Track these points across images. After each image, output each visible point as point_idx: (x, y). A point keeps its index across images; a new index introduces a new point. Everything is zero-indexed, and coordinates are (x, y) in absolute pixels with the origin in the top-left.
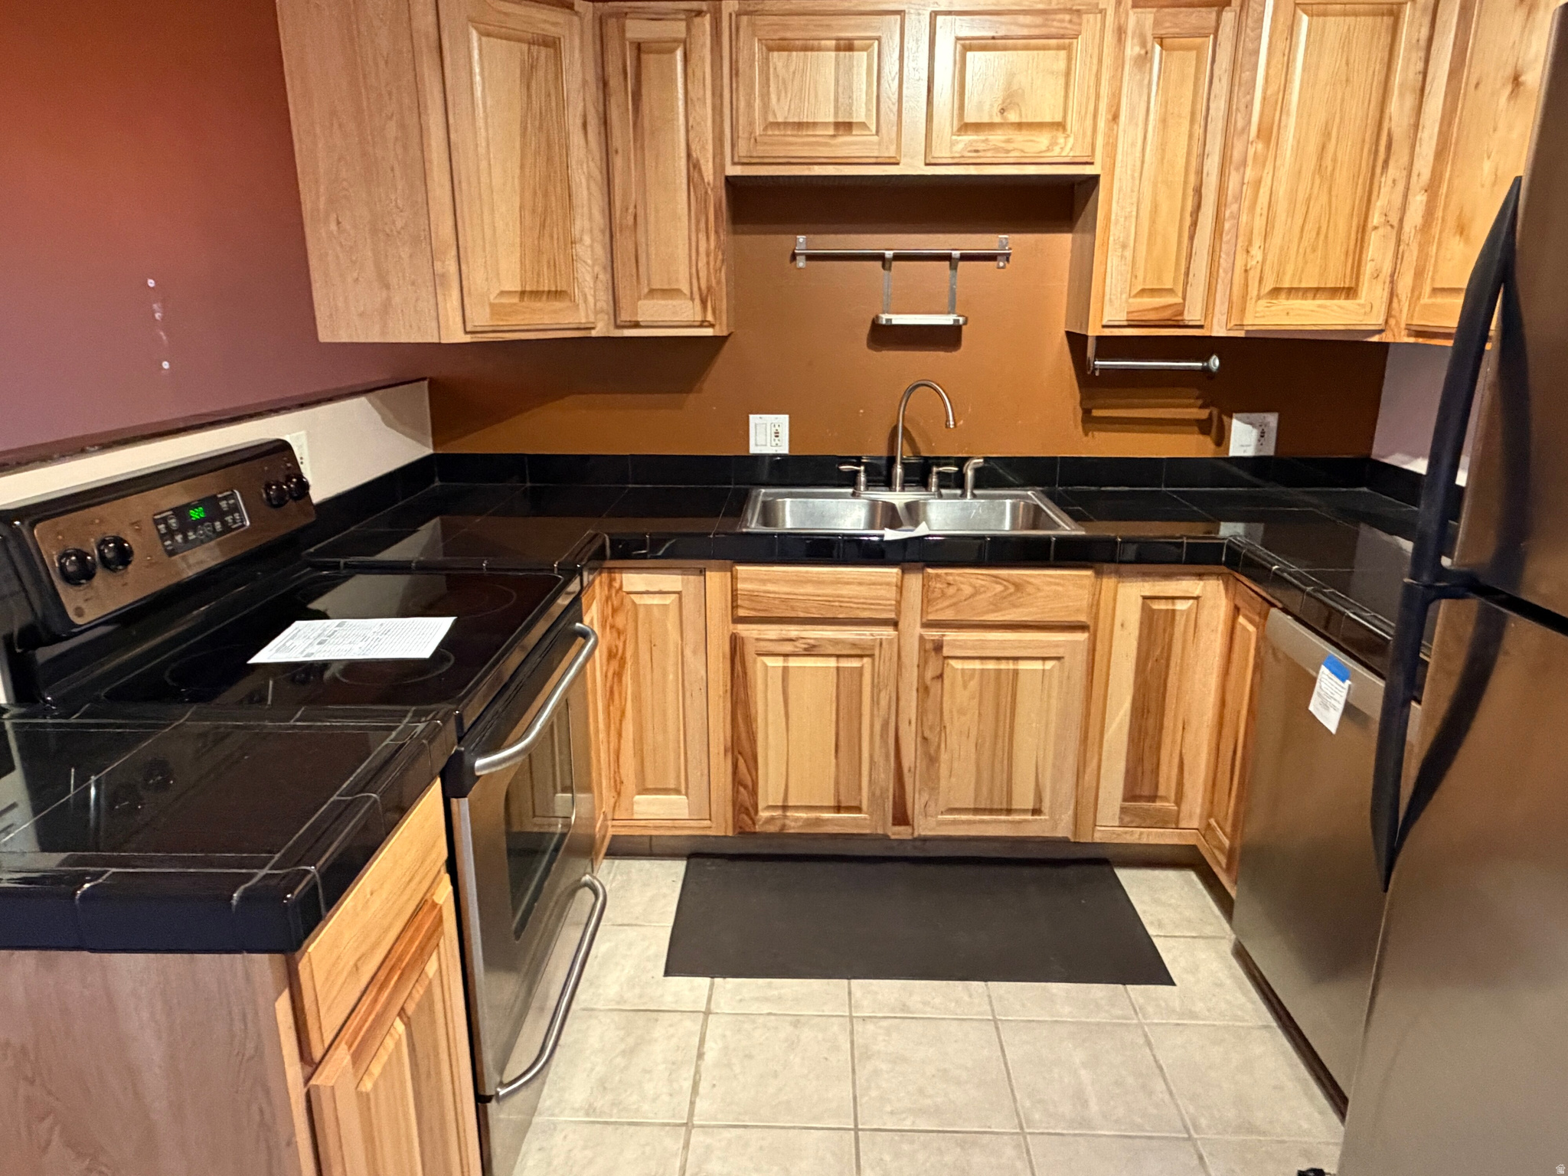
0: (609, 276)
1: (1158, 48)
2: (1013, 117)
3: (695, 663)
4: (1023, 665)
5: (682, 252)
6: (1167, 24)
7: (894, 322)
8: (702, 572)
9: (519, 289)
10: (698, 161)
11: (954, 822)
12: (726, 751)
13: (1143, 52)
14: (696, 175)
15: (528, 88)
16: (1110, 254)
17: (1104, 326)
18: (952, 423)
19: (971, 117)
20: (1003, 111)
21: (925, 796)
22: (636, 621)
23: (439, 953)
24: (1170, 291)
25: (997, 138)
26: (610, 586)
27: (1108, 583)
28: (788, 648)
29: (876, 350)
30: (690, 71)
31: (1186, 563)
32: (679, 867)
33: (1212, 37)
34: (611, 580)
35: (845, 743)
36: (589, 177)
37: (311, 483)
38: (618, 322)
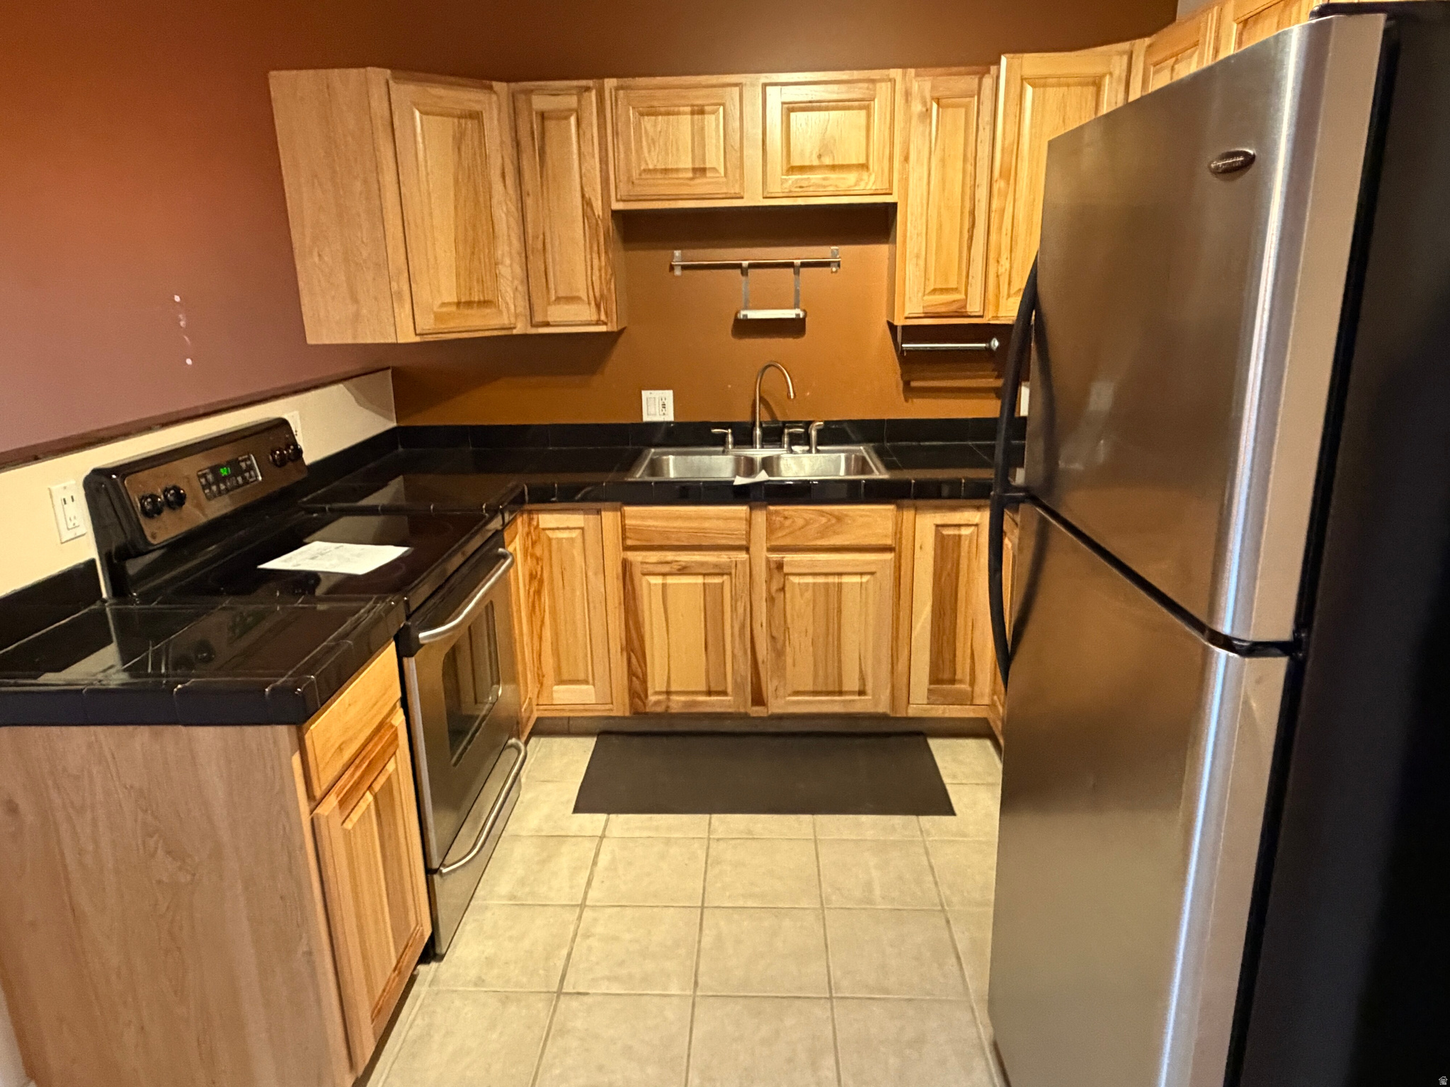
0: (526, 288)
1: (935, 106)
2: (827, 161)
3: (596, 582)
4: (845, 579)
5: (580, 268)
6: (941, 89)
7: (749, 317)
8: (599, 512)
9: (456, 300)
10: (590, 199)
11: (798, 703)
12: (622, 650)
13: (924, 109)
14: (589, 210)
15: (459, 149)
16: (907, 262)
17: (907, 318)
18: (792, 394)
19: (796, 162)
20: (820, 156)
21: (775, 682)
22: (550, 552)
23: (396, 759)
24: (956, 290)
25: (815, 177)
26: (530, 524)
27: (908, 515)
28: (666, 569)
29: (741, 338)
30: (581, 132)
31: (966, 498)
32: (591, 743)
33: (976, 98)
34: (531, 520)
35: (713, 642)
36: (508, 213)
37: (303, 449)
38: (534, 322)
